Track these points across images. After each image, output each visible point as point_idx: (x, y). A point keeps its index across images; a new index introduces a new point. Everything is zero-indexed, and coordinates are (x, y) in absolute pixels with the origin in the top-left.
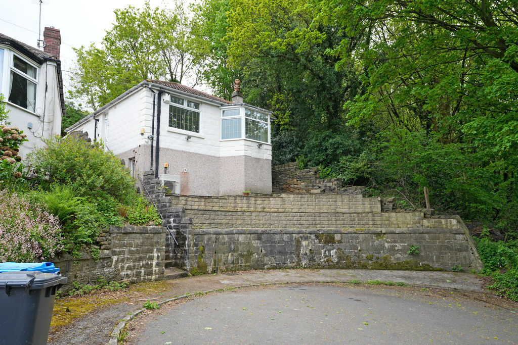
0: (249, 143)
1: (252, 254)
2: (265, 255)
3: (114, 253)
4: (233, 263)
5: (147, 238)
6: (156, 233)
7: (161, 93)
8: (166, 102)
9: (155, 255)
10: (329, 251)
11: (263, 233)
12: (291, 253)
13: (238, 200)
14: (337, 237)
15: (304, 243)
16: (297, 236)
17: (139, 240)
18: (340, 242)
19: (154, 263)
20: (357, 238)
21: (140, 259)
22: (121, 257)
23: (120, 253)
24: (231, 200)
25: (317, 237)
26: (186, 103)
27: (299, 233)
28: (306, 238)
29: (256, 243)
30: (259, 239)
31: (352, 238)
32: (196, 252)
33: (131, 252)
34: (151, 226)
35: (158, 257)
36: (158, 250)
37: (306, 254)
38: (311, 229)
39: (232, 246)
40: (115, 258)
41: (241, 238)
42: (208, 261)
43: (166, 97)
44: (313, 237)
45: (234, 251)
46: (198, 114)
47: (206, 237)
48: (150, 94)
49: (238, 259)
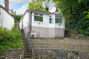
0: (56, 24)
1: (52, 55)
2: (56, 56)
3: (6, 56)
4: (46, 58)
5: (18, 52)
6: (21, 50)
7: (31, 13)
8: (33, 15)
9: (21, 56)
10: (77, 57)
11: (56, 50)
12: (64, 56)
13: (51, 40)
14: (80, 53)
15: (69, 54)
16: (67, 52)
17: (15, 52)
18: (81, 55)
19: (20, 58)
20: (87, 54)
21: (16, 57)
23: (8, 56)
25: (73, 52)
26: (39, 15)
27: (67, 51)
28: (69, 53)
29: (53, 53)
30: (55, 51)
31: (85, 54)
32: (35, 55)
33: (12, 56)
34: (20, 48)
36: (22, 55)
37: (69, 57)
38: (71, 50)
39: (46, 53)
40: (7, 58)
41: (49, 51)
42: (39, 57)
43: (33, 14)
44: (72, 52)
45: (47, 54)
46: (43, 17)
47: (38, 51)
48: (28, 13)
49: (48, 57)
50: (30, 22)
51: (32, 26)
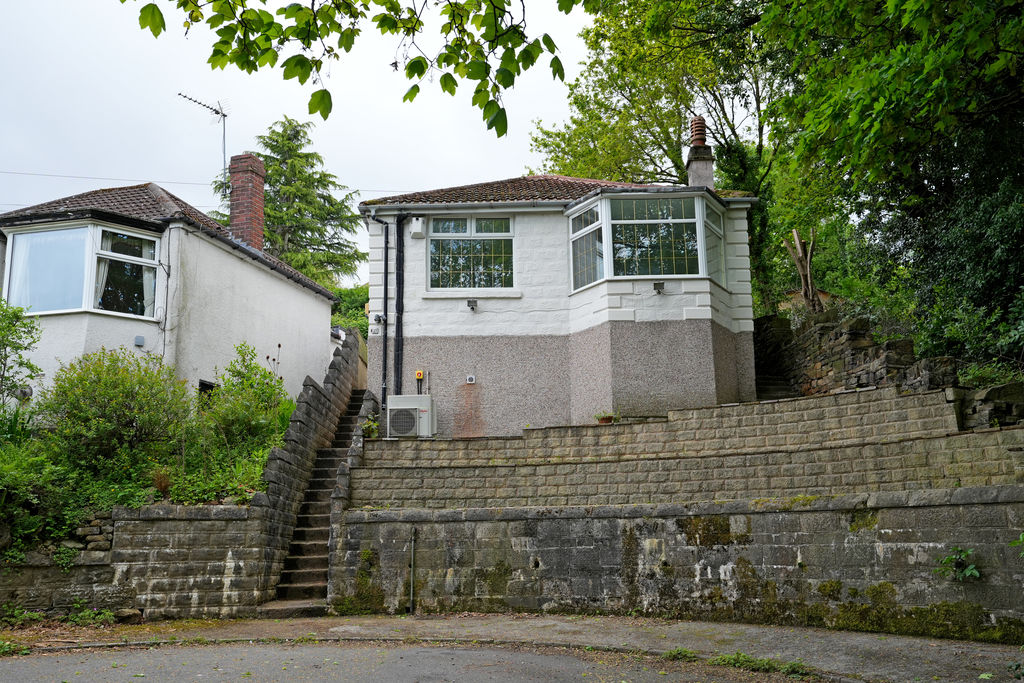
1: (508, 571)
2: (546, 576)
3: (120, 558)
4: (457, 592)
5: (210, 530)
6: (230, 519)
7: (402, 221)
8: (417, 237)
9: (230, 564)
10: (715, 568)
11: (541, 517)
12: (612, 572)
14: (737, 525)
15: (647, 544)
16: (630, 524)
17: (185, 533)
18: (744, 539)
19: (227, 581)
20: (794, 526)
21: (188, 572)
22: (139, 565)
23: (133, 558)
24: (536, 440)
25: (681, 525)
26: (471, 226)
27: (633, 515)
28: (653, 531)
29: (520, 545)
30: (530, 532)
31: (779, 527)
32: (351, 563)
33: (161, 557)
34: (229, 504)
35: (238, 570)
36: (238, 556)
37: (652, 575)
38: (665, 504)
39: (457, 552)
40: (121, 568)
41: (482, 531)
42: (386, 585)
43: (416, 226)
44: (671, 524)
45: (461, 563)
46: (509, 243)
47: (383, 529)
48: (377, 228)
49: (471, 585)
50: (392, 304)
51: (409, 332)
